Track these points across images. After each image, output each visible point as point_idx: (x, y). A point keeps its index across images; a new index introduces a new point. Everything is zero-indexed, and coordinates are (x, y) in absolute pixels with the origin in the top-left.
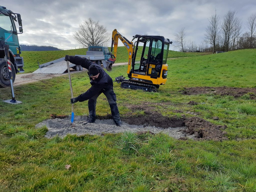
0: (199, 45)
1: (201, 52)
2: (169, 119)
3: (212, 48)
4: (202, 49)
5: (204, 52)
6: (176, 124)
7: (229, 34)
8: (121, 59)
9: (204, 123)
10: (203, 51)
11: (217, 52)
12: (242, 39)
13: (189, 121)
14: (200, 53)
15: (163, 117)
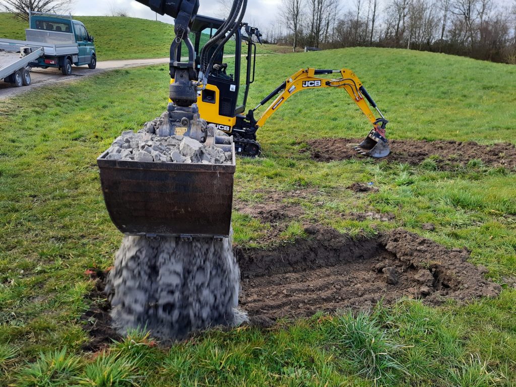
0: (267, 29)
1: (271, 43)
2: (352, 239)
3: (289, 36)
4: (272, 37)
5: (274, 44)
6: (366, 248)
7: (321, 12)
8: (107, 48)
9: (429, 246)
10: (273, 42)
11: (306, 48)
12: (342, 23)
13: (390, 239)
14: (269, 45)
15: (342, 236)
